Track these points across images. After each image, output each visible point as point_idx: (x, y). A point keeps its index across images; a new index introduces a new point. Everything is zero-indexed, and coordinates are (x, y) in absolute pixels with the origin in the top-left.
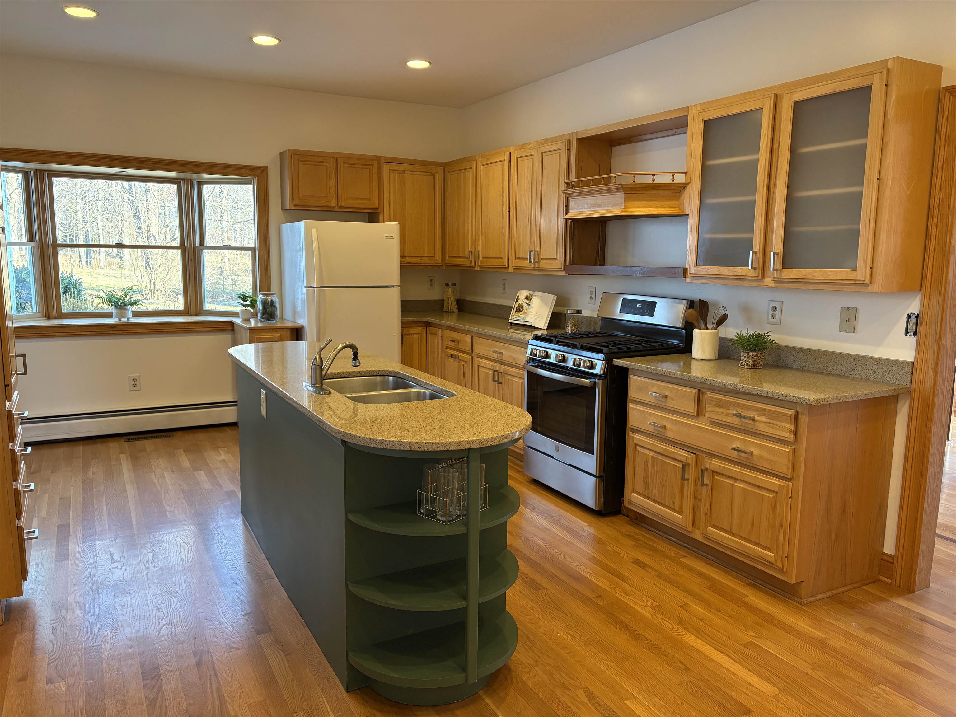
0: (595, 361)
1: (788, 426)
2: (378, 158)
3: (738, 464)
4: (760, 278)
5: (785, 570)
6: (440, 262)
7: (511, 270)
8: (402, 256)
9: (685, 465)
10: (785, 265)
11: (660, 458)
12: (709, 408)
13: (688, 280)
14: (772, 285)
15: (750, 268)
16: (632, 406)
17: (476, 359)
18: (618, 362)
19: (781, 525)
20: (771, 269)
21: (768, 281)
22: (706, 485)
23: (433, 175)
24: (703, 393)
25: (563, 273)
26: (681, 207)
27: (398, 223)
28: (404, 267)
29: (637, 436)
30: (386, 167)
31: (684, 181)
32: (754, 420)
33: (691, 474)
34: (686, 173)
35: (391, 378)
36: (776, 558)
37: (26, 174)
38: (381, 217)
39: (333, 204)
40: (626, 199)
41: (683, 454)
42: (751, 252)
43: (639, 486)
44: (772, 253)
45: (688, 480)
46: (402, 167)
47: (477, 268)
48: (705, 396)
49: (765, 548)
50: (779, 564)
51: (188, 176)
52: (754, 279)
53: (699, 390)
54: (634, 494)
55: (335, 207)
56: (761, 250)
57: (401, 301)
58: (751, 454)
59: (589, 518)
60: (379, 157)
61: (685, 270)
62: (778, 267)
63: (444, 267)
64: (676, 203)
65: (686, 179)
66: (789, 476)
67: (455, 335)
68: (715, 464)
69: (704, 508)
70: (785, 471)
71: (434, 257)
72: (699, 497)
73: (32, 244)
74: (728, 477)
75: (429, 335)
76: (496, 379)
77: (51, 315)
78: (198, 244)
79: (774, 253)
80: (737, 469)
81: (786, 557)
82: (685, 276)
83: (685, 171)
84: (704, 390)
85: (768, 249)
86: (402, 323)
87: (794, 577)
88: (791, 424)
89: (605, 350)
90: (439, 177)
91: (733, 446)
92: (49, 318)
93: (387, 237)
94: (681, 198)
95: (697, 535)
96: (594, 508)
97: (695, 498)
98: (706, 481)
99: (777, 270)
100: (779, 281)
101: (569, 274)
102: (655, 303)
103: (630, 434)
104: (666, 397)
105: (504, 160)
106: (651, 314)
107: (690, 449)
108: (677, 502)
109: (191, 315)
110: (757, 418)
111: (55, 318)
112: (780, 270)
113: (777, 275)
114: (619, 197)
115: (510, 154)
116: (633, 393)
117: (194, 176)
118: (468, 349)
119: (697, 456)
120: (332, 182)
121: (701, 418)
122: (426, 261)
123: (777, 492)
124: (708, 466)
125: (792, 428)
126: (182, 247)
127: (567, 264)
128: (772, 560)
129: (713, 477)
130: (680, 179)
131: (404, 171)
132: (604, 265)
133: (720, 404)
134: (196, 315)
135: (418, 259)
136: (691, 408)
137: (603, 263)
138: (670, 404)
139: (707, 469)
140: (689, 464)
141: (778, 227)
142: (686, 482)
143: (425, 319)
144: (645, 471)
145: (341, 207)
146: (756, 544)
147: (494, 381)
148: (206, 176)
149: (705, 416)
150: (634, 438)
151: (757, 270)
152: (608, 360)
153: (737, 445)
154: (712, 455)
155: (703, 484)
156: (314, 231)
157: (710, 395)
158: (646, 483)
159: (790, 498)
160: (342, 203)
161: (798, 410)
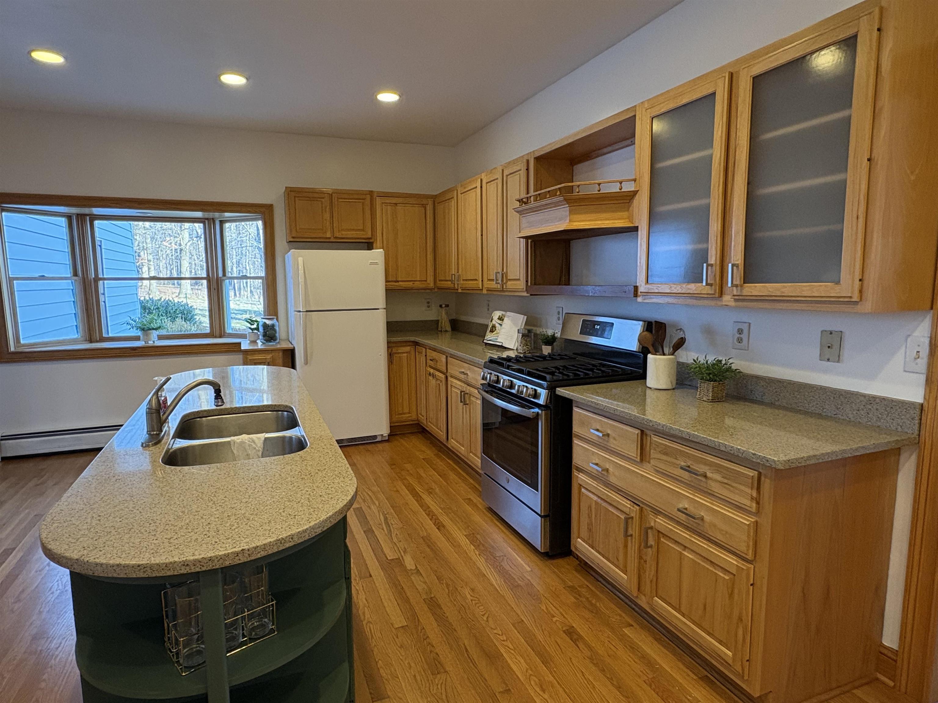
0: (539, 390)
1: (749, 491)
2: (371, 193)
3: (687, 528)
4: (717, 295)
5: (746, 678)
6: (432, 285)
7: (485, 292)
9: (628, 520)
10: (747, 279)
11: (604, 504)
12: (654, 454)
13: (639, 299)
14: (733, 304)
15: (704, 284)
16: (576, 441)
17: (449, 379)
18: (562, 391)
19: (740, 619)
20: (730, 285)
21: (727, 299)
22: (651, 547)
23: (424, 206)
24: (646, 435)
25: (525, 294)
26: (630, 218)
27: (382, 250)
29: (582, 476)
30: (378, 201)
31: (633, 189)
32: (705, 476)
33: (634, 530)
34: (635, 180)
36: (734, 660)
37: (69, 217)
38: (374, 245)
39: (328, 235)
40: (571, 212)
41: (626, 504)
42: (705, 265)
43: (584, 532)
44: (730, 265)
45: (631, 535)
46: (394, 200)
47: (460, 291)
48: (649, 438)
49: (720, 642)
50: (739, 668)
51: (210, 215)
52: (710, 297)
53: (642, 431)
54: (579, 540)
55: (330, 238)
56: (718, 262)
57: (388, 323)
58: (702, 519)
59: (534, 557)
60: (372, 191)
61: (636, 288)
62: (737, 282)
63: (436, 290)
64: (625, 214)
65: (636, 187)
66: (750, 557)
67: (434, 354)
68: (660, 522)
69: (649, 574)
70: (744, 549)
71: (426, 281)
72: (644, 558)
73: (76, 278)
74: (676, 542)
75: (417, 353)
76: (463, 400)
77: (92, 340)
78: (220, 275)
79: (733, 265)
80: (686, 535)
81: (748, 661)
82: (636, 295)
83: (633, 177)
84: (648, 432)
85: (727, 260)
86: (388, 342)
87: (758, 687)
88: (752, 489)
89: (548, 377)
90: (429, 208)
91: (681, 506)
92: (91, 342)
93: (372, 264)
94: (631, 209)
95: (643, 602)
96: (540, 549)
97: (641, 558)
98: (651, 542)
99: (737, 286)
100: (738, 299)
101: (531, 295)
102: (613, 324)
103: (575, 473)
104: (608, 435)
105: (476, 187)
106: (608, 335)
107: (635, 501)
108: (621, 558)
109: (216, 337)
110: (709, 474)
111: (97, 342)
112: (741, 286)
113: (737, 290)
114: (564, 210)
115: (481, 180)
116: (576, 428)
117: (217, 215)
118: (444, 369)
119: (641, 509)
120: (327, 216)
121: (646, 465)
122: (418, 285)
123: (734, 575)
124: (652, 524)
125: (755, 494)
126: (208, 278)
127: (529, 284)
128: (730, 662)
129: (659, 538)
130: (628, 187)
131: (396, 204)
132: (569, 285)
133: (666, 452)
134: (221, 337)
135: (411, 283)
136: (633, 451)
137: (568, 283)
138: (613, 444)
139: (651, 528)
140: (632, 518)
141: (737, 233)
142: (629, 538)
143: (412, 339)
144: (590, 517)
145: (336, 238)
146: (709, 634)
147: (461, 402)
148: (227, 214)
149: (649, 462)
150: (579, 478)
151: (713, 287)
152: (551, 389)
153: (685, 504)
154: (657, 512)
155: (647, 546)
156: (300, 260)
157: (655, 439)
158: (590, 530)
159: (752, 585)
160: (337, 235)
161: (761, 470)
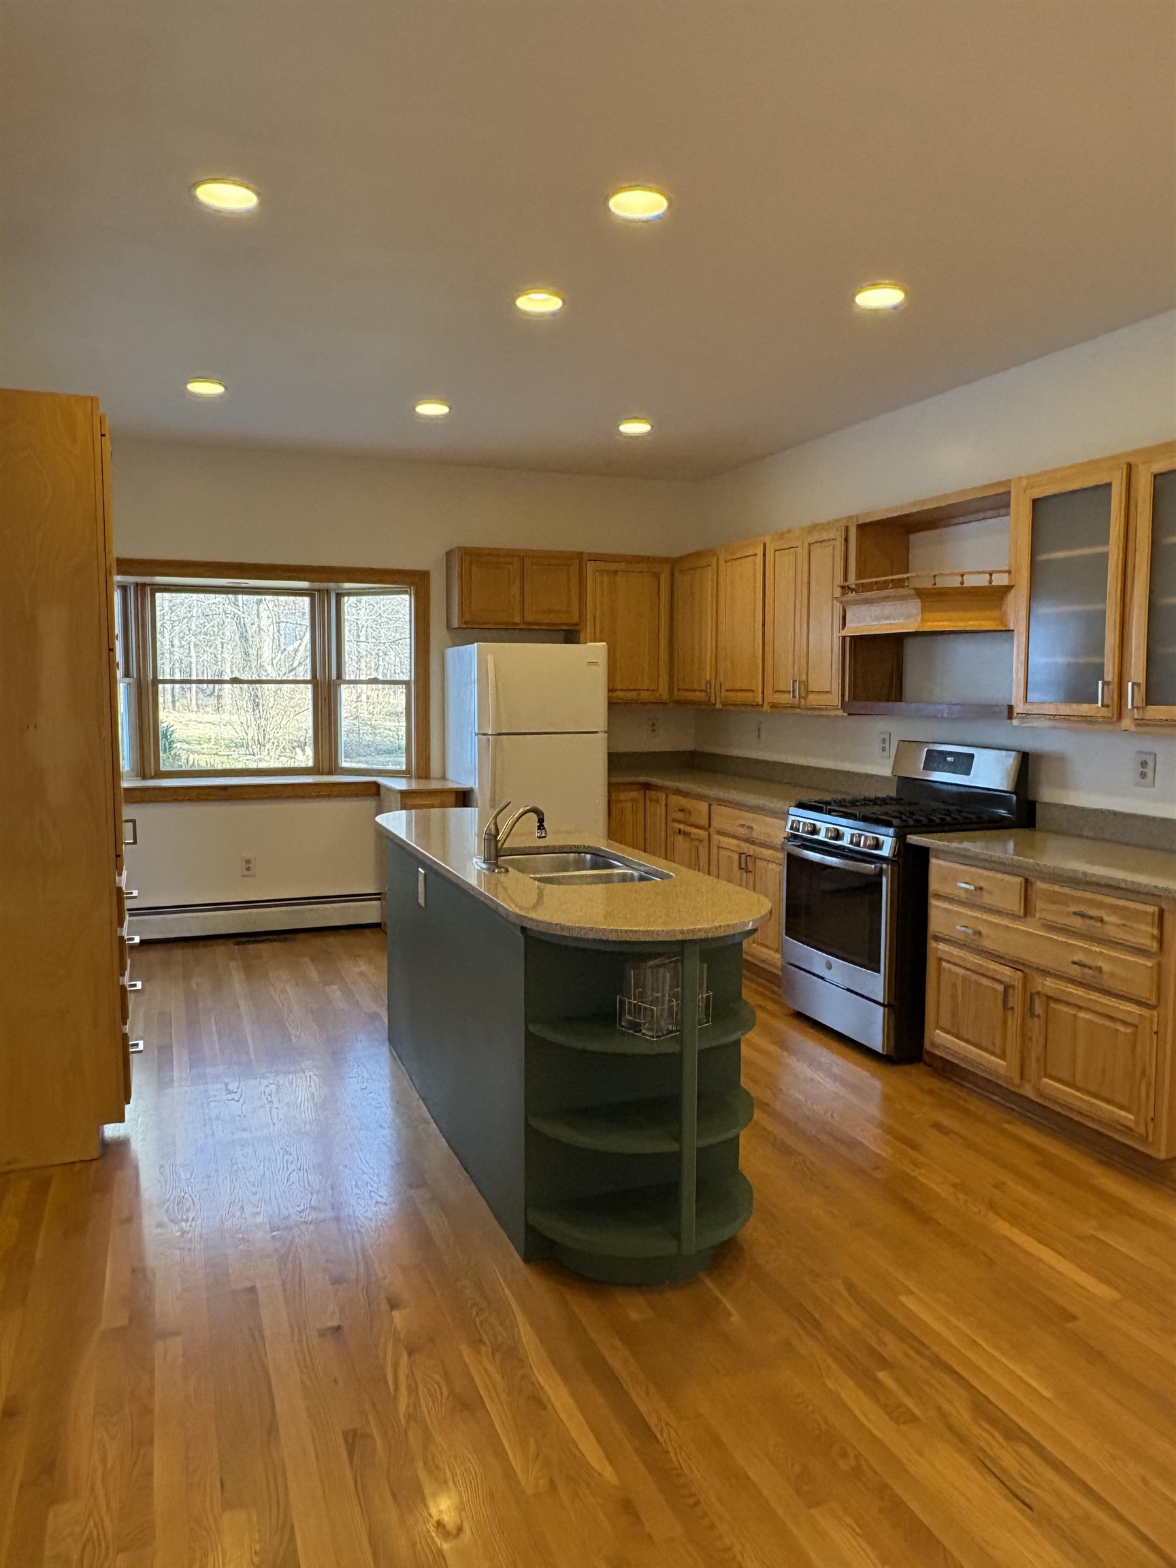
0: (881, 838)
1: (1149, 929)
2: (580, 555)
3: (1081, 984)
4: (1115, 719)
5: (1150, 1139)
6: (666, 696)
7: (766, 708)
8: (610, 690)
9: (1007, 988)
10: (1150, 700)
11: (975, 977)
12: (1040, 904)
13: (1015, 722)
14: (1133, 728)
15: (1100, 704)
16: (933, 902)
17: (716, 837)
18: (914, 839)
19: (1143, 1073)
20: (1130, 706)
21: (1126, 723)
22: (1038, 1016)
23: (657, 576)
24: (1031, 883)
25: (840, 713)
26: (1003, 619)
27: (604, 643)
28: (613, 705)
29: (941, 946)
30: (590, 567)
31: (1006, 583)
32: (1101, 920)
33: (1016, 1001)
34: (1009, 572)
35: (588, 857)
36: (1137, 1122)
38: (582, 636)
39: (517, 619)
40: (923, 610)
41: (1006, 972)
42: (1100, 682)
43: (945, 1020)
44: (1130, 684)
45: (1012, 1008)
46: (614, 566)
47: (719, 706)
48: (1035, 887)
49: (1121, 1107)
50: (1142, 1130)
51: (324, 585)
52: (1107, 720)
53: (1027, 880)
54: (937, 1031)
55: (517, 624)
56: (1116, 680)
58: (1099, 969)
59: (873, 1065)
60: (582, 553)
61: (1011, 708)
62: (1138, 703)
63: (671, 705)
64: (995, 614)
65: (1010, 580)
66: (1153, 1002)
67: (684, 802)
68: (1049, 985)
69: (1035, 1050)
70: (1148, 995)
71: (658, 690)
72: (1029, 1035)
73: (127, 680)
74: (1068, 1004)
75: (648, 802)
76: (743, 866)
77: (148, 774)
78: (334, 677)
79: (1133, 684)
80: (1080, 992)
81: (1152, 1119)
82: (1010, 717)
83: (1007, 568)
84: (1033, 880)
85: (1125, 676)
86: (610, 784)
87: (1163, 1149)
88: (1153, 926)
89: (896, 822)
90: (665, 577)
91: (1076, 959)
92: (144, 777)
93: (590, 663)
94: (1004, 606)
95: (1028, 1091)
96: (880, 1050)
97: (1023, 1035)
98: (1038, 1010)
99: (1138, 708)
100: (1141, 723)
101: (849, 714)
102: (972, 756)
103: (932, 944)
104: (981, 889)
105: (756, 555)
106: (967, 772)
107: (1016, 964)
108: (998, 1042)
109: (323, 774)
110: (1106, 918)
111: (152, 778)
112: (1143, 708)
113: (1138, 714)
114: (914, 606)
115: (765, 545)
116: (934, 885)
117: (332, 585)
118: (704, 822)
119: (1025, 976)
120: (515, 590)
121: (1029, 919)
122: (645, 696)
123: (1136, 1026)
124: (1039, 988)
125: (1156, 932)
126: (314, 681)
127: (847, 699)
128: (1132, 1125)
129: (1048, 1005)
130: (1001, 580)
131: (616, 572)
132: (901, 701)
133: (1053, 899)
134: (330, 773)
135: (634, 693)
136: (1013, 903)
137: (900, 698)
138: (987, 899)
139: (1039, 993)
140: (1013, 987)
141: (1138, 648)
142: (1010, 1013)
143: (642, 779)
144: (954, 997)
145: (530, 624)
146: (1108, 1102)
147: (741, 868)
148: (347, 585)
149: (1035, 917)
150: (937, 948)
151: (1110, 708)
152: (900, 838)
153: (1078, 957)
154: (1045, 973)
155: (1033, 1015)
156: (490, 657)
157: (1040, 885)
158: (954, 1014)
159: (1156, 1033)
160: (529, 618)
161: (1163, 906)
